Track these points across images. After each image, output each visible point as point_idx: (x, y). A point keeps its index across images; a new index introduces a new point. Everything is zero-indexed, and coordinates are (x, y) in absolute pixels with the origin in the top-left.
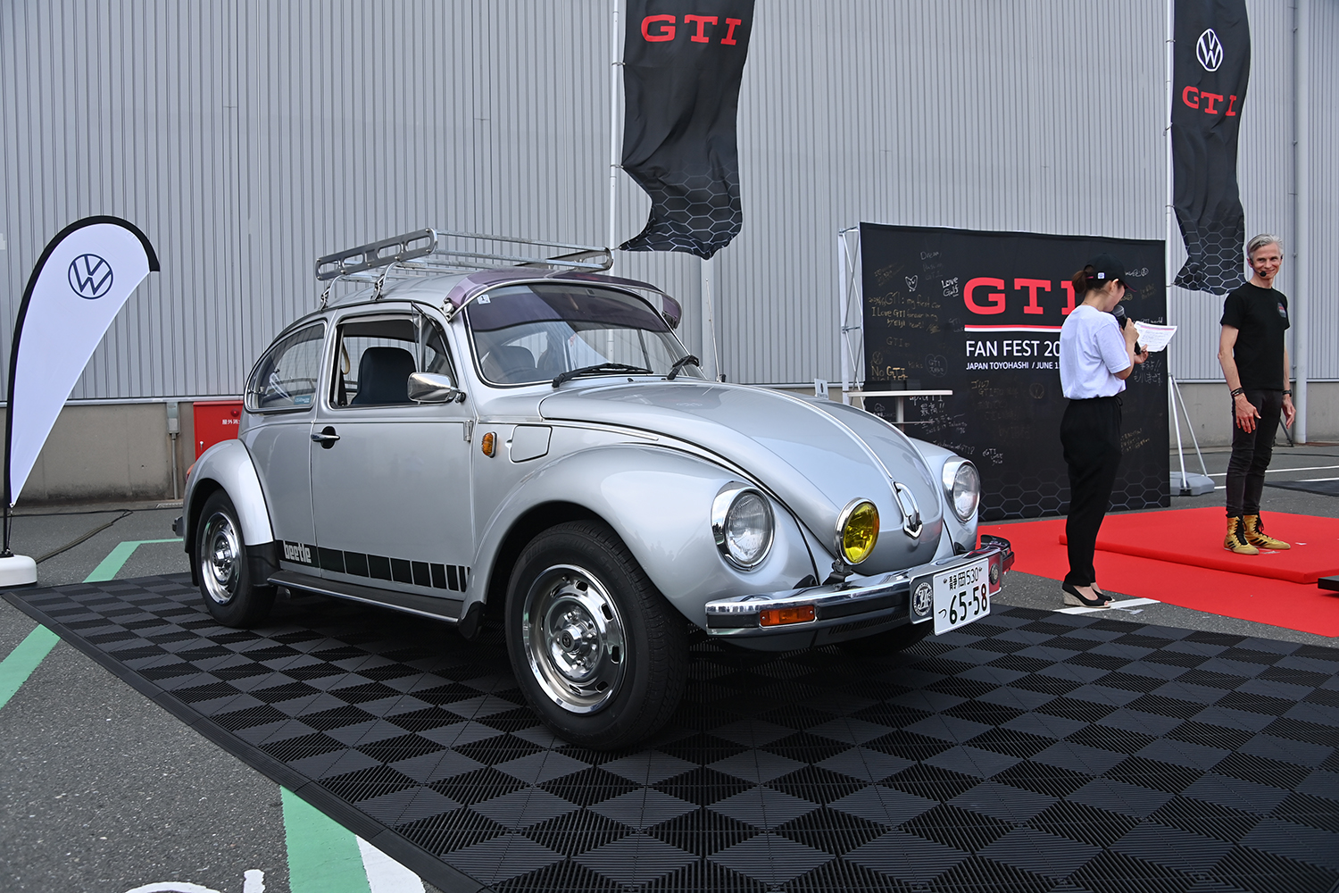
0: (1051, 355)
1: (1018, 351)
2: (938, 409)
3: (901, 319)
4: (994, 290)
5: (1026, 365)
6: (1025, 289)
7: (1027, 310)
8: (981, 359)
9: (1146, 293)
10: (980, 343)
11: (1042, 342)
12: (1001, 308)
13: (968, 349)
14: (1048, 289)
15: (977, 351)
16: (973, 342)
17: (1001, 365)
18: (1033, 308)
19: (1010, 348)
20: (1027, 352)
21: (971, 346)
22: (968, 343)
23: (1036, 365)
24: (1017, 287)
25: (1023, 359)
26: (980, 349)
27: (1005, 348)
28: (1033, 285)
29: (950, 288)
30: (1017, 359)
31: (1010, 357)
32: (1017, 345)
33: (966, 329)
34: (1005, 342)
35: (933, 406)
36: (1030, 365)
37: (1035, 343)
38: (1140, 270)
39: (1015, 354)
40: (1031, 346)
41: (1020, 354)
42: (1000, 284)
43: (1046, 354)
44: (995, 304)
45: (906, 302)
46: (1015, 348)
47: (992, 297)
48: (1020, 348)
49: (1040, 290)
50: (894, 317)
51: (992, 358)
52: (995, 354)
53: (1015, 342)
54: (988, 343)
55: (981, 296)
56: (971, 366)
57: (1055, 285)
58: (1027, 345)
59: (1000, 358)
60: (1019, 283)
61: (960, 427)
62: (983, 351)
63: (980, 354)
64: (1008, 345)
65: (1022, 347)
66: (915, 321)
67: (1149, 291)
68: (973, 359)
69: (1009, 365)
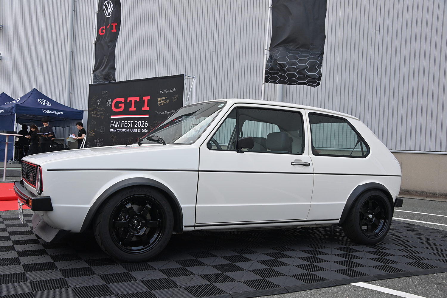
0: (137, 126)
1: (126, 125)
4: (121, 102)
5: (128, 130)
6: (131, 101)
7: (130, 109)
8: (114, 128)
9: (174, 99)
10: (115, 122)
11: (134, 122)
12: (122, 109)
13: (111, 124)
14: (138, 101)
15: (114, 125)
16: (113, 122)
17: (120, 130)
18: (133, 109)
19: (123, 124)
20: (129, 125)
21: (112, 123)
22: (111, 122)
23: (131, 130)
24: (128, 101)
25: (127, 128)
26: (114, 124)
27: (122, 124)
28: (133, 99)
29: (109, 103)
30: (125, 128)
31: (123, 128)
32: (126, 123)
33: (111, 117)
34: (122, 122)
35: (100, 144)
36: (129, 130)
37: (132, 122)
38: (173, 89)
40: (130, 123)
41: (126, 126)
42: (123, 100)
43: (135, 126)
44: (121, 107)
45: (97, 108)
46: (125, 124)
47: (120, 105)
48: (126, 124)
49: (136, 101)
50: (94, 114)
51: (117, 128)
52: (119, 126)
53: (125, 121)
54: (117, 122)
55: (117, 106)
56: (111, 131)
57: (141, 99)
58: (129, 122)
59: (120, 128)
60: (129, 99)
62: (115, 125)
64: (123, 123)
65: (127, 124)
66: (98, 115)
67: (176, 98)
68: (112, 128)
69: (122, 130)
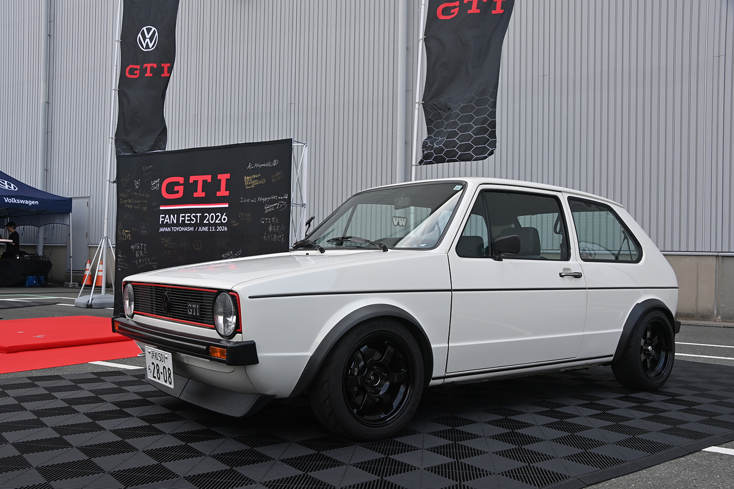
0: (208, 222)
1: (188, 220)
2: (144, 254)
3: (131, 204)
4: (178, 184)
5: (192, 229)
6: (196, 182)
7: (195, 195)
8: (167, 225)
9: (275, 178)
10: (167, 216)
11: (203, 214)
12: (180, 195)
13: (161, 219)
14: (209, 181)
15: (166, 221)
16: (164, 216)
17: (178, 229)
18: (199, 194)
19: (183, 219)
20: (193, 221)
21: (162, 217)
22: (161, 216)
23: (198, 229)
24: (191, 181)
25: (190, 225)
26: (167, 220)
27: (181, 219)
28: (200, 179)
29: (155, 185)
30: (187, 225)
31: (183, 224)
32: (188, 216)
33: (161, 208)
34: (181, 215)
35: (141, 252)
36: (195, 229)
37: (199, 215)
38: (272, 161)
39: (186, 222)
40: (196, 217)
41: (189, 222)
42: (181, 180)
43: (205, 222)
44: (177, 192)
45: (133, 194)
46: (187, 218)
47: (176, 188)
48: (189, 218)
49: (205, 182)
50: (128, 203)
51: (173, 225)
52: (175, 222)
53: (187, 215)
54: (172, 216)
55: (170, 189)
56: (162, 230)
57: (214, 178)
58: (193, 216)
59: (178, 225)
60: (192, 179)
61: (154, 265)
62: (168, 221)
63: (167, 222)
64: (182, 217)
65: (191, 218)
66: (137, 204)
67: (278, 176)
68: (163, 225)
69: (182, 229)
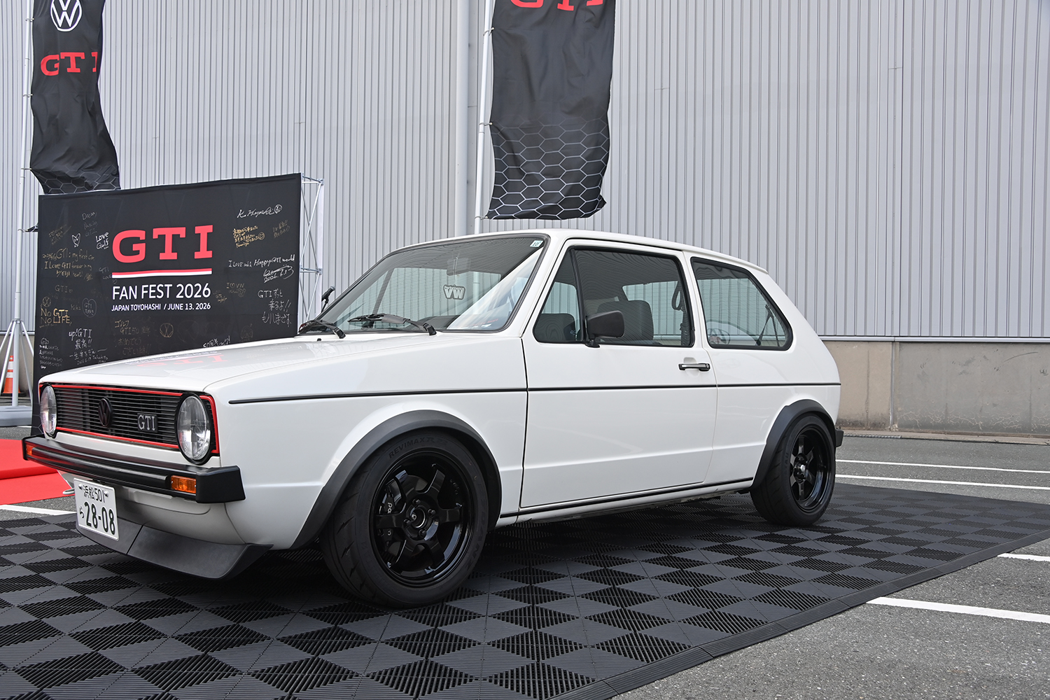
0: (182, 297)
1: (153, 294)
2: (87, 344)
3: (67, 270)
4: (137, 240)
5: (158, 307)
6: (162, 237)
7: (162, 256)
8: (124, 302)
9: (278, 231)
10: (124, 288)
11: (175, 285)
12: (141, 257)
13: (114, 293)
14: (183, 235)
15: (122, 295)
16: (119, 287)
17: (139, 306)
18: (168, 255)
19: (147, 292)
20: (160, 294)
21: (116, 290)
22: (114, 288)
23: (168, 307)
24: (155, 236)
25: (156, 301)
26: (124, 293)
27: (143, 292)
28: (168, 232)
29: (102, 242)
30: (152, 301)
31: (147, 300)
32: (153, 288)
33: (114, 276)
34: (143, 286)
35: (84, 341)
36: (162, 307)
37: (168, 286)
38: (273, 207)
39: (151, 297)
40: (164, 289)
41: (154, 297)
42: (141, 234)
43: (178, 296)
44: (137, 253)
45: (71, 255)
46: (151, 291)
47: (135, 247)
48: (154, 291)
49: (175, 237)
50: (61, 269)
51: (133, 301)
52: (135, 297)
53: (151, 286)
54: (131, 288)
55: (127, 247)
56: (116, 308)
57: (190, 231)
58: (161, 288)
59: (139, 301)
60: (156, 233)
61: (102, 360)
62: (126, 295)
63: (124, 298)
64: (145, 289)
65: (157, 290)
66: (77, 271)
67: (282, 229)
68: (118, 301)
69: (145, 307)
